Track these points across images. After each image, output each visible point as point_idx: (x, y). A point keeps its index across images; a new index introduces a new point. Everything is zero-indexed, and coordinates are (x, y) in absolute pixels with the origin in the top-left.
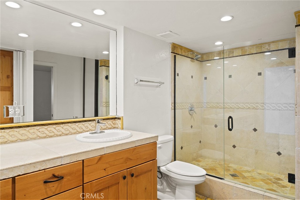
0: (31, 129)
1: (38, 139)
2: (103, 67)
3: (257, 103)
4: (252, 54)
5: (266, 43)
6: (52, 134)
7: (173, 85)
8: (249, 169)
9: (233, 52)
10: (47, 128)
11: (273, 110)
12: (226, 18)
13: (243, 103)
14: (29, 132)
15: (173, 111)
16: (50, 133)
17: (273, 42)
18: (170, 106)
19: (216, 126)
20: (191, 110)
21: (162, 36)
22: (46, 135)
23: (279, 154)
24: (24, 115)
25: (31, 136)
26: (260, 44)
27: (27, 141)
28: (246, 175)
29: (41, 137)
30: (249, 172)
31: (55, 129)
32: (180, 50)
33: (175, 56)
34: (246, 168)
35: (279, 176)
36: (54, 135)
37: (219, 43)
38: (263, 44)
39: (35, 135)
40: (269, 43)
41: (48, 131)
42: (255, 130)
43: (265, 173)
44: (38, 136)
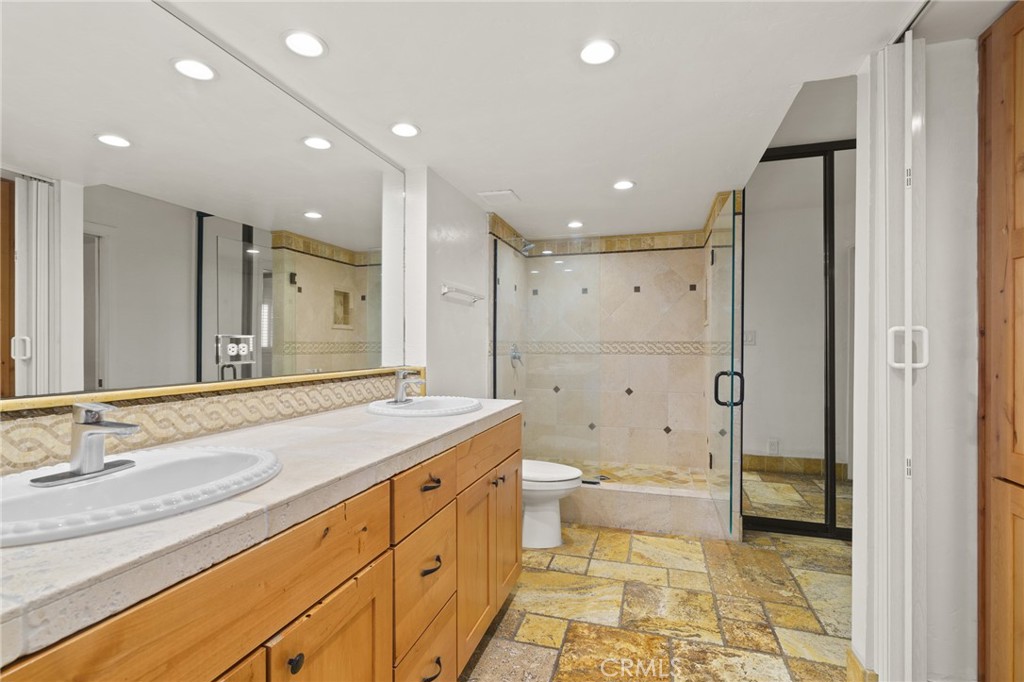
0: (267, 396)
2: (285, 250)
3: (632, 342)
4: (625, 251)
5: (648, 235)
6: (303, 409)
7: (492, 302)
8: (621, 465)
9: (590, 245)
11: (659, 354)
12: (623, 185)
13: (608, 343)
14: (263, 402)
15: (492, 357)
17: (660, 234)
18: (487, 347)
19: (557, 389)
20: (514, 358)
21: (485, 197)
23: (668, 430)
25: (267, 413)
26: (638, 235)
27: (260, 424)
28: (620, 474)
30: (623, 469)
32: (500, 229)
33: (495, 241)
34: (614, 464)
35: (668, 469)
37: (575, 225)
38: (643, 235)
40: (652, 236)
42: (629, 392)
43: (646, 466)
44: (280, 413)
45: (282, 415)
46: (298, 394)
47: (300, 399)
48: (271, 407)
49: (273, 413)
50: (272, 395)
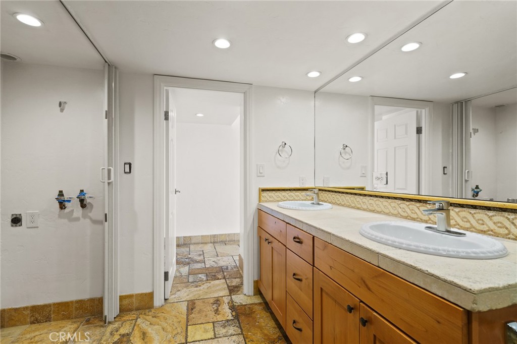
1: (399, 217)
6: (415, 216)
10: (409, 205)
14: (391, 205)
16: (412, 212)
22: (407, 215)
24: (387, 183)
25: (392, 211)
29: (402, 216)
31: (418, 208)
36: (418, 218)
39: (396, 211)
41: (410, 210)
44: (399, 213)
45: (401, 215)
46: (410, 206)
47: (413, 210)
48: (394, 209)
49: (395, 212)
50: (395, 202)
